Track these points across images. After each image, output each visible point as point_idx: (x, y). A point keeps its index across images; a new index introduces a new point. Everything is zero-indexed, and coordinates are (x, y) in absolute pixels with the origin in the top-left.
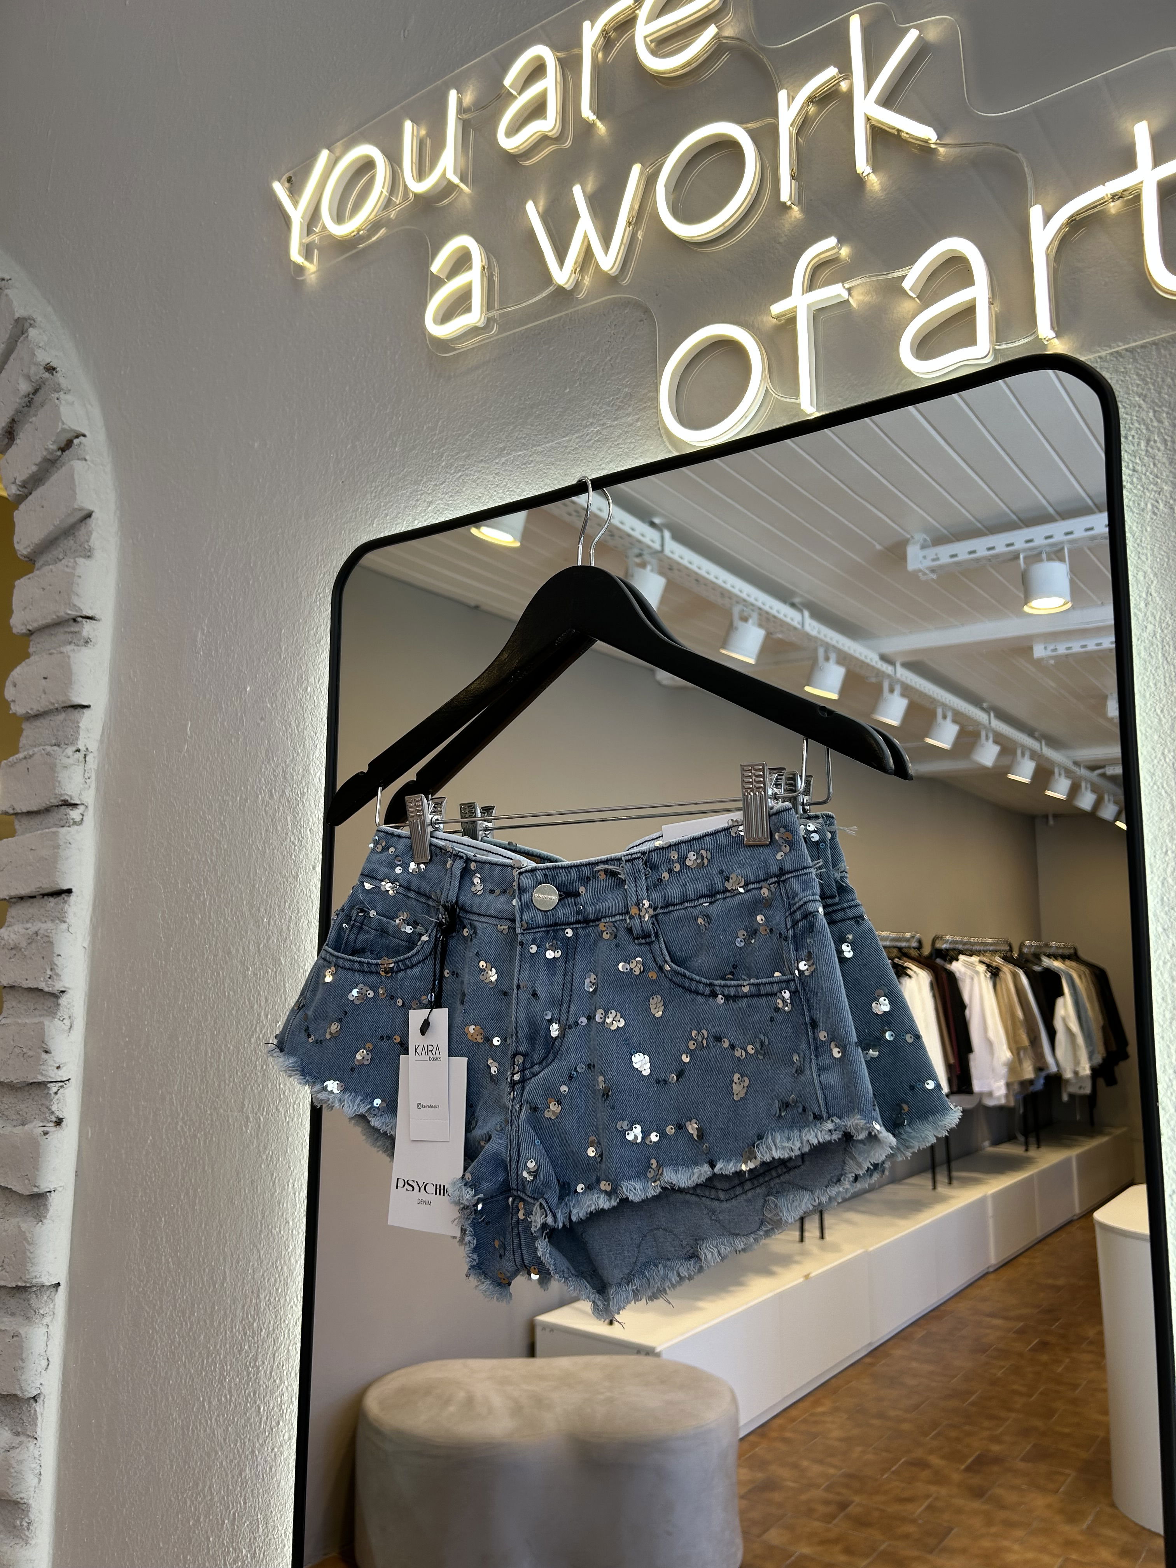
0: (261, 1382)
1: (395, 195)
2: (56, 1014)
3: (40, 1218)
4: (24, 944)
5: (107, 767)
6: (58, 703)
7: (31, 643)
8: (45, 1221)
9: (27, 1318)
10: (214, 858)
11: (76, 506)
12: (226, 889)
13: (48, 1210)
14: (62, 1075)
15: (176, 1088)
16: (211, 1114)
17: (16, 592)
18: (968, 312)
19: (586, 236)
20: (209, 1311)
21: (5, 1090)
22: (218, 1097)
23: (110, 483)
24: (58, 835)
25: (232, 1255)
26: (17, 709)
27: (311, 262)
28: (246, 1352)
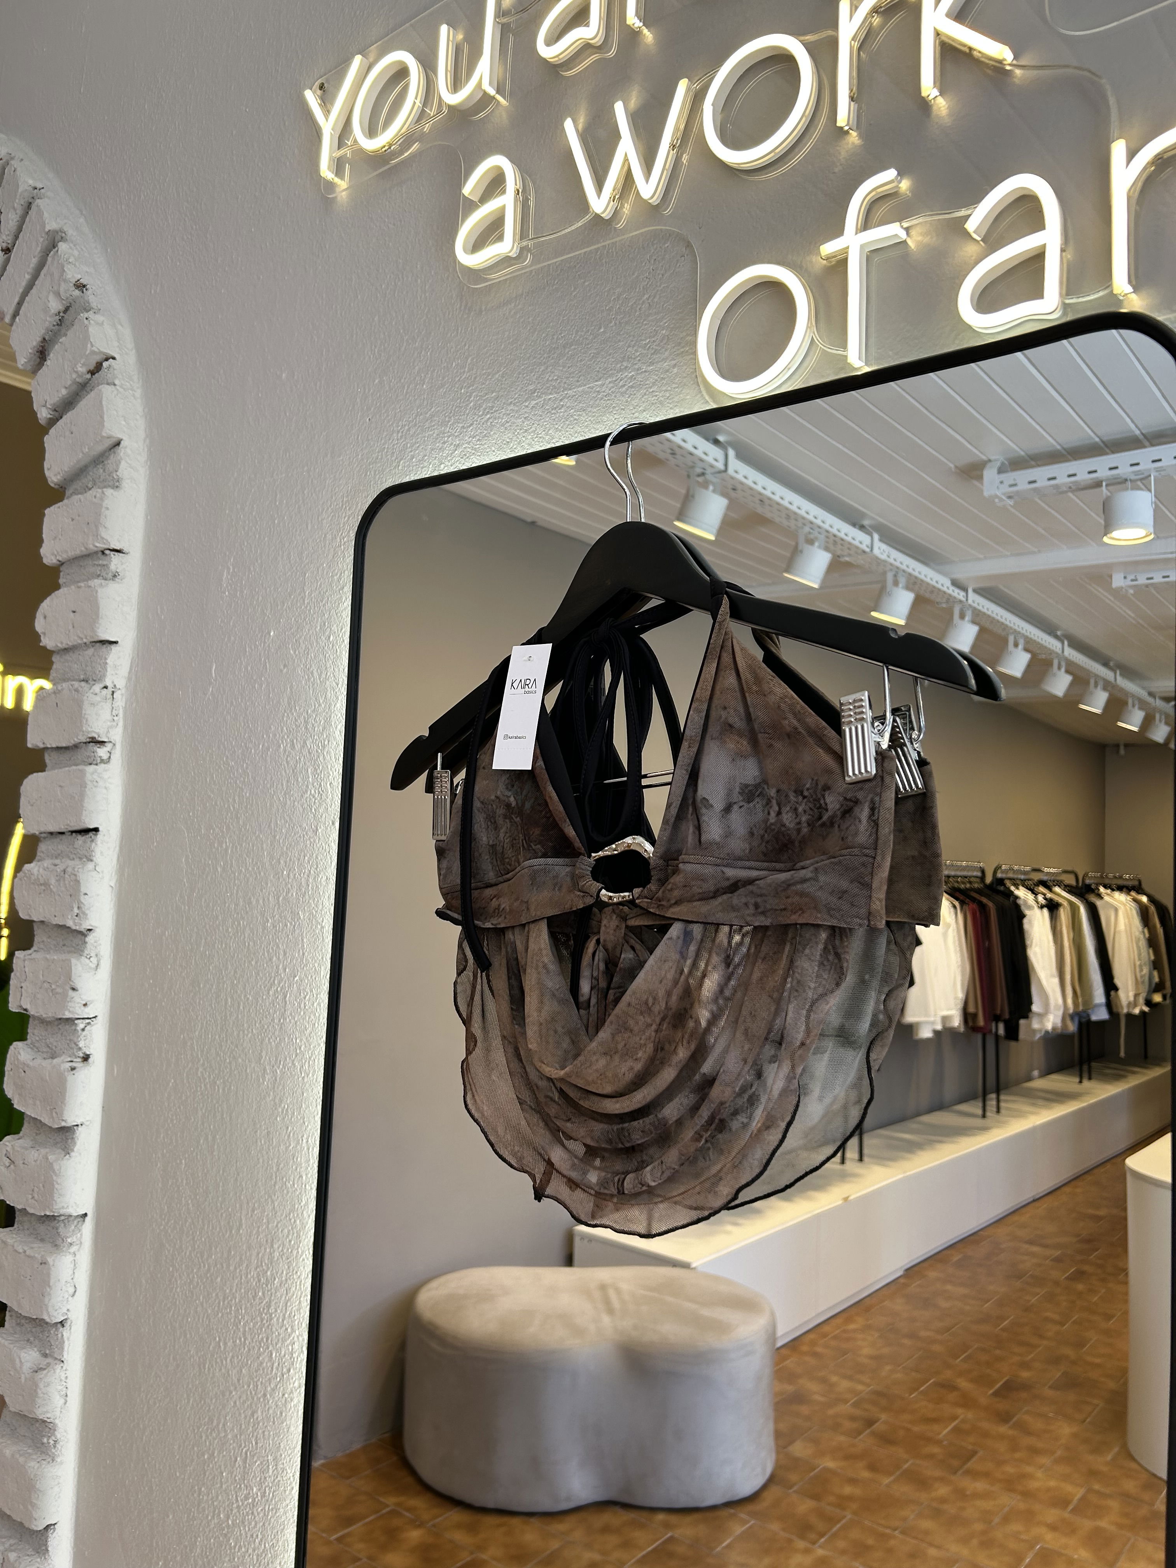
0: (274, 1329)
1: (429, 107)
2: (83, 951)
3: (67, 1150)
4: (53, 881)
5: (134, 705)
6: (86, 638)
7: (61, 574)
8: (72, 1154)
9: (56, 1245)
10: (236, 806)
11: (104, 434)
12: (247, 838)
13: (75, 1143)
14: (89, 1012)
15: (197, 1033)
16: (230, 1063)
17: (46, 520)
18: (1038, 258)
19: (626, 160)
20: (225, 1255)
21: (36, 1022)
22: (237, 1046)
23: (140, 409)
24: (83, 773)
25: (248, 1203)
26: (48, 642)
27: (342, 178)
28: (260, 1298)
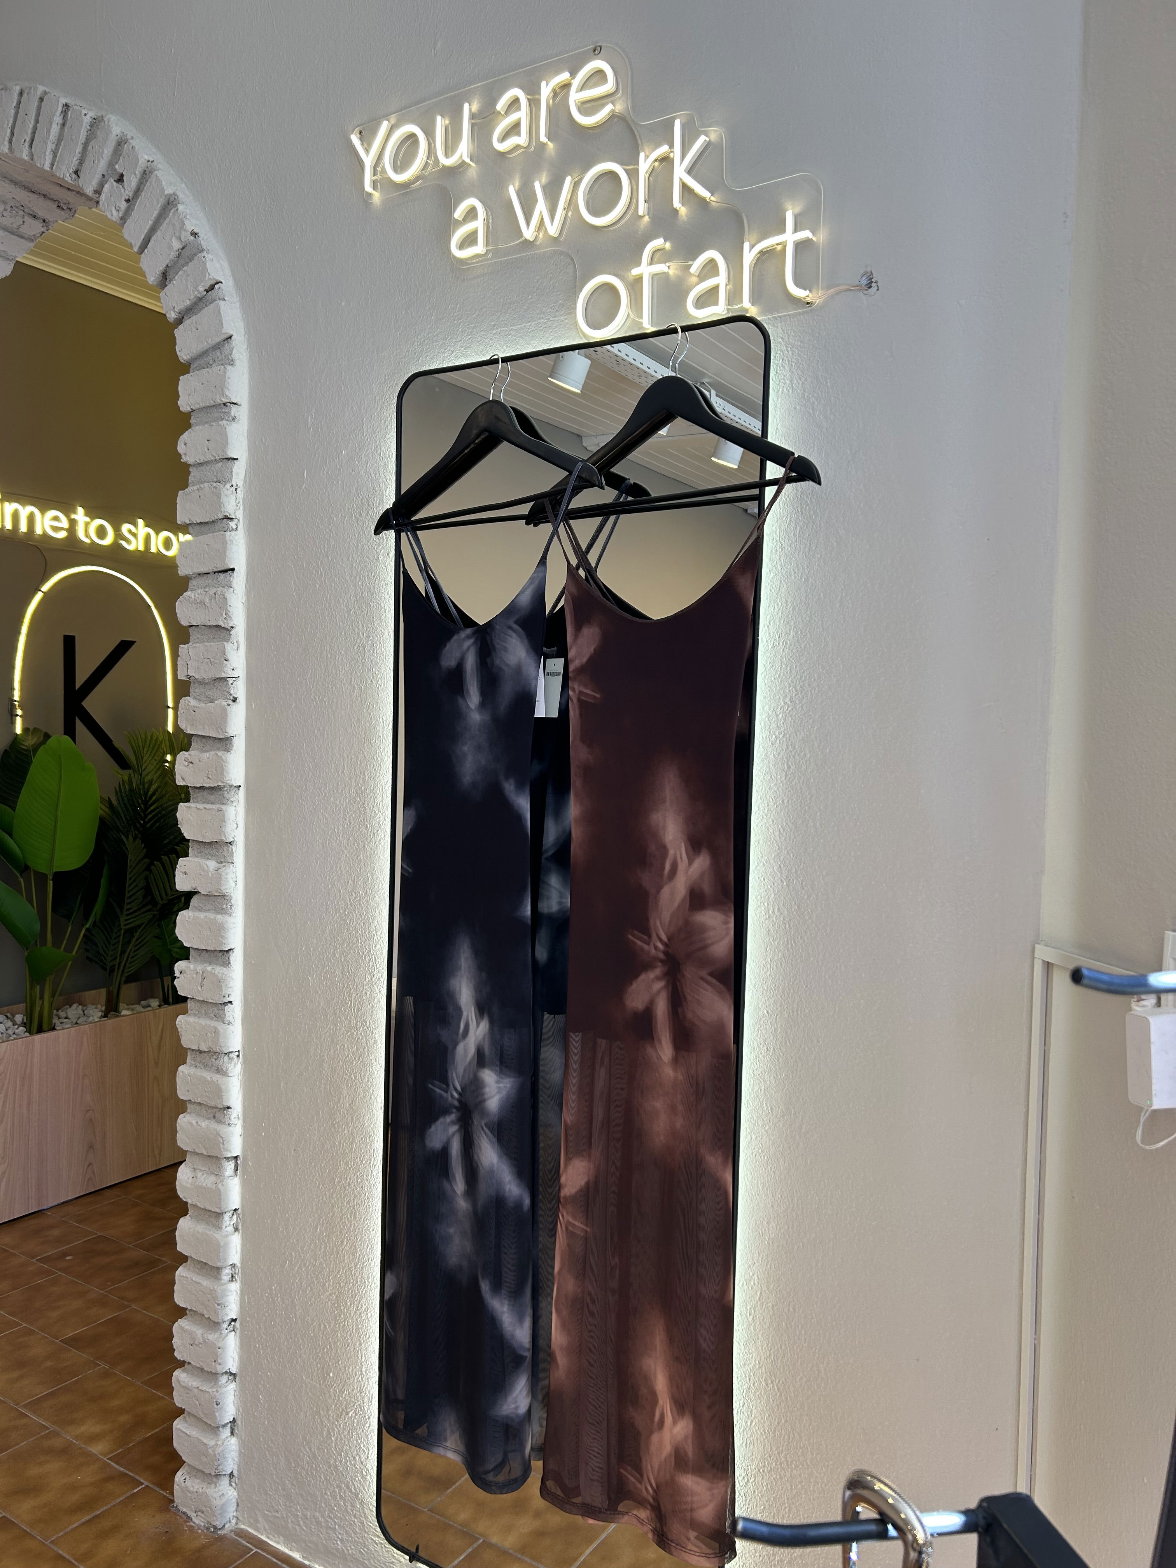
1: (431, 162)
2: (228, 639)
3: (228, 750)
4: (205, 600)
5: (250, 496)
6: (219, 456)
7: (192, 417)
8: (232, 752)
9: (223, 804)
10: (326, 550)
11: (223, 331)
12: (334, 567)
13: (233, 746)
14: (235, 674)
15: (309, 676)
16: (332, 688)
17: (181, 384)
18: (715, 289)
19: (541, 212)
20: (335, 785)
21: (197, 685)
22: (336, 678)
23: (240, 316)
24: (224, 536)
25: (348, 757)
26: (187, 459)
27: (377, 191)
28: (358, 801)
